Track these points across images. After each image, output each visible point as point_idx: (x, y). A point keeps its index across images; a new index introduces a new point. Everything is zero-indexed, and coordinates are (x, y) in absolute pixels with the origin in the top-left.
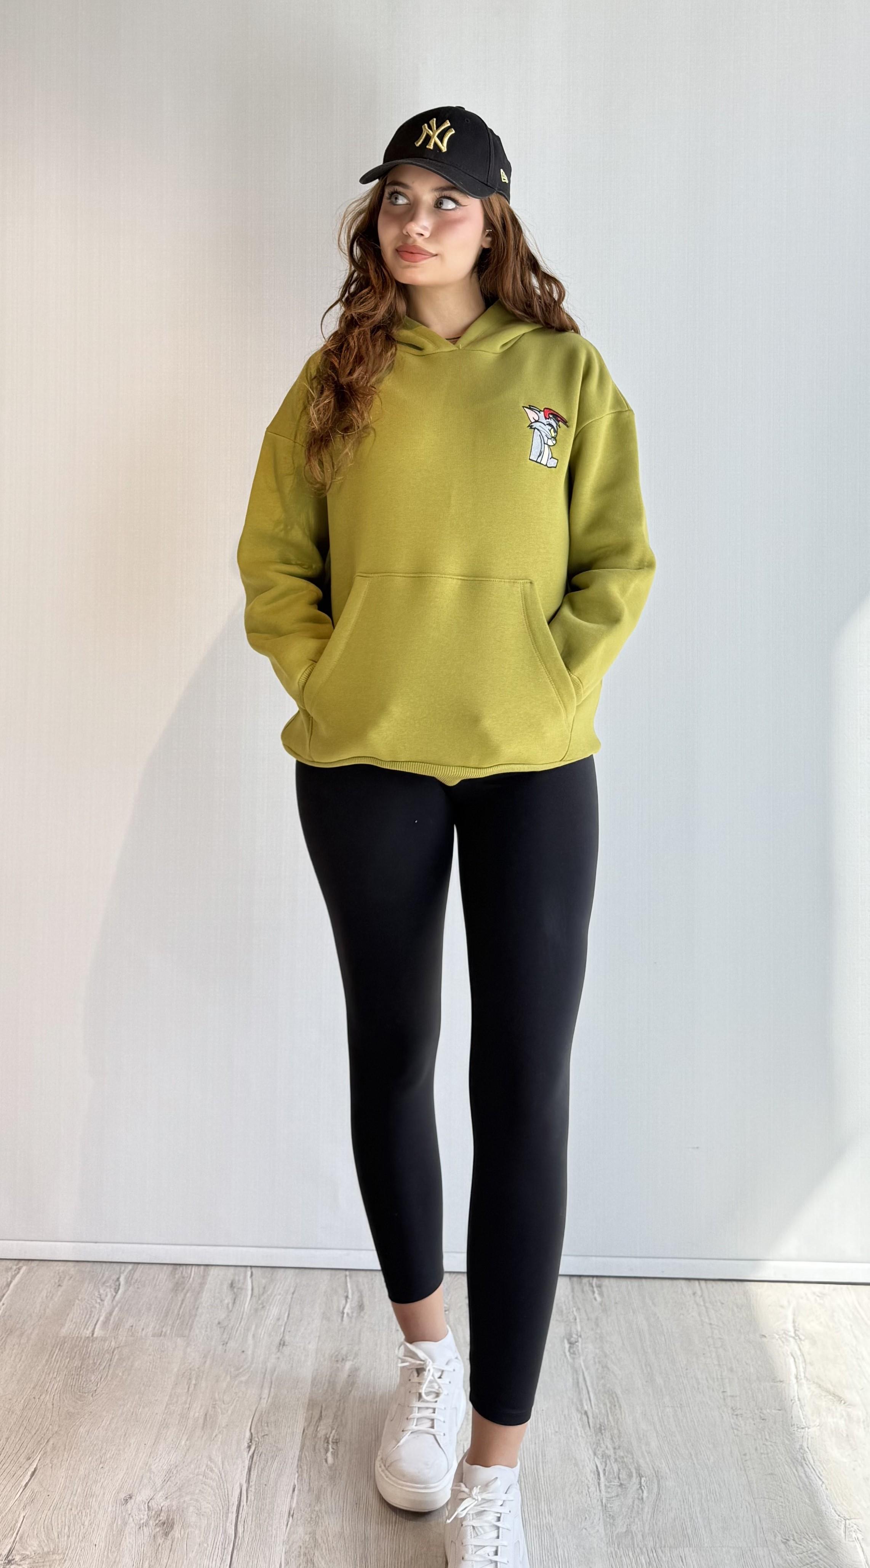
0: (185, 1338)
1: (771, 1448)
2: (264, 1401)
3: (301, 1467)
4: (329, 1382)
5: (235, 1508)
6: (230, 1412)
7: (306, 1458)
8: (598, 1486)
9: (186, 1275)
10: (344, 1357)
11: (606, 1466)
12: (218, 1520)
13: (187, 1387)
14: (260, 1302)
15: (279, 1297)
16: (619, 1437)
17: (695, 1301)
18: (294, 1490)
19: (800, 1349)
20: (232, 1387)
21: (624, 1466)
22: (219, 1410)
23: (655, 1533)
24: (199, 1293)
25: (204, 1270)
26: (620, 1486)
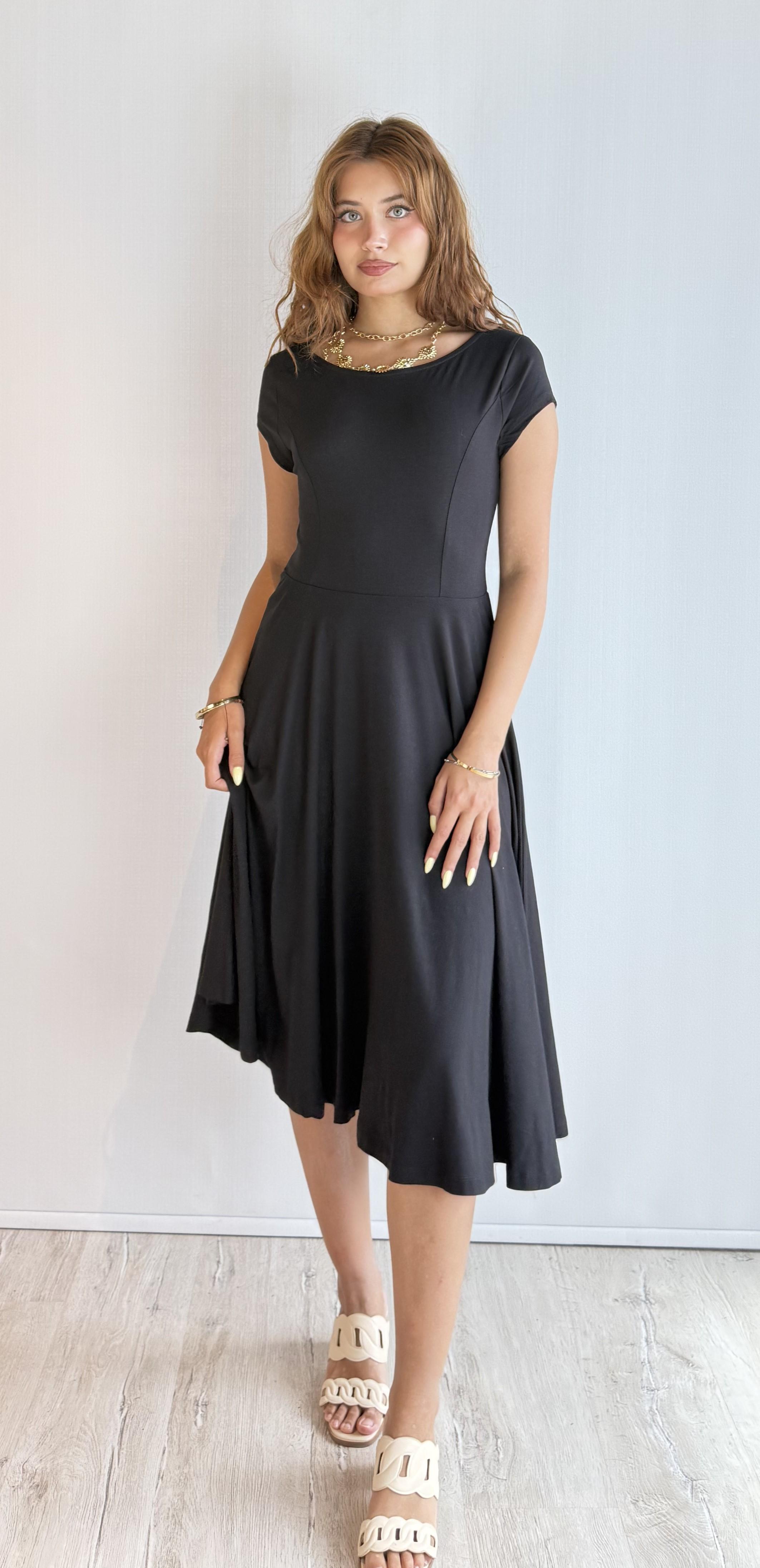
0: (62, 1303)
1: (622, 1410)
2: (137, 1365)
3: (171, 1430)
4: (200, 1345)
5: (106, 1471)
6: (104, 1375)
7: (176, 1421)
8: (456, 1448)
9: (65, 1241)
10: (215, 1322)
11: (464, 1428)
12: (90, 1482)
13: (63, 1350)
14: (135, 1267)
15: (154, 1261)
16: (477, 1399)
17: (551, 1267)
18: (164, 1452)
19: (650, 1313)
20: (107, 1351)
21: (481, 1428)
22: (94, 1374)
23: (510, 1494)
24: (76, 1258)
25: (83, 1236)
26: (476, 1448)
